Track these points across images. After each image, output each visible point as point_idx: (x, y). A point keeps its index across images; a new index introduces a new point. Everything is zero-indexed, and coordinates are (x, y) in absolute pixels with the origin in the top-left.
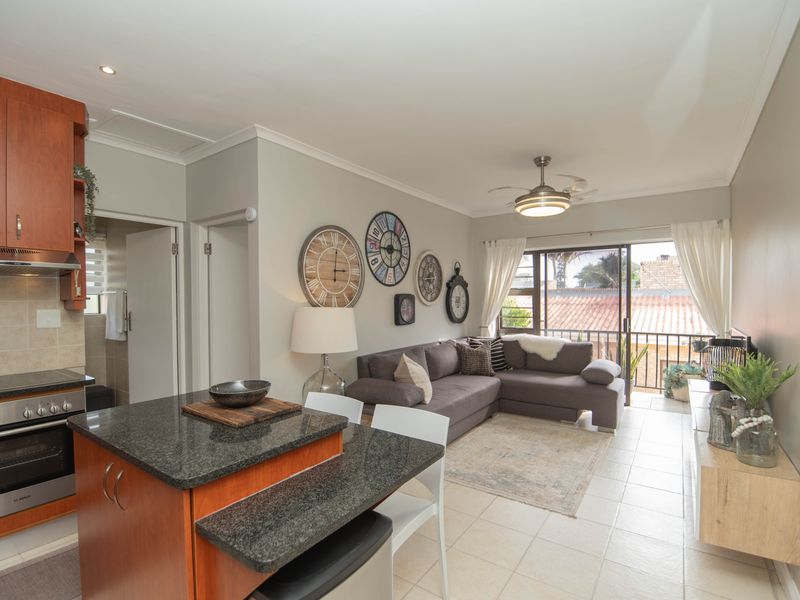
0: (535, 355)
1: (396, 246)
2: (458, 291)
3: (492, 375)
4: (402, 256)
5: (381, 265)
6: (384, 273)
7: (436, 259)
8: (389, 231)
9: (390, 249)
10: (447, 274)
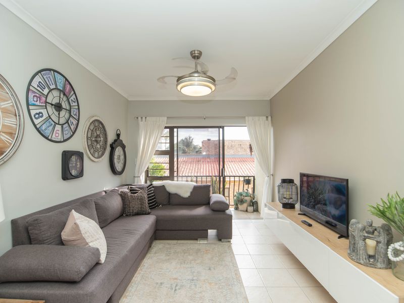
0: (176, 194)
1: (65, 105)
2: (118, 151)
3: (149, 214)
4: (70, 116)
5: (46, 120)
6: (51, 128)
7: (102, 124)
8: (56, 89)
9: (58, 107)
10: (111, 138)
